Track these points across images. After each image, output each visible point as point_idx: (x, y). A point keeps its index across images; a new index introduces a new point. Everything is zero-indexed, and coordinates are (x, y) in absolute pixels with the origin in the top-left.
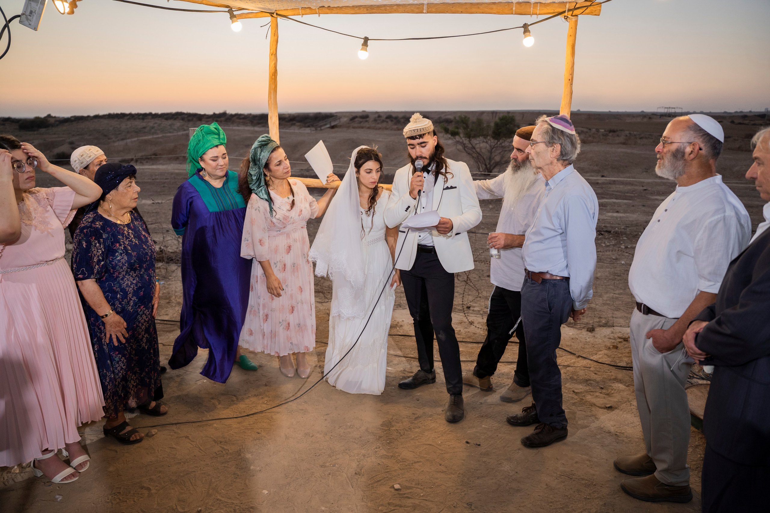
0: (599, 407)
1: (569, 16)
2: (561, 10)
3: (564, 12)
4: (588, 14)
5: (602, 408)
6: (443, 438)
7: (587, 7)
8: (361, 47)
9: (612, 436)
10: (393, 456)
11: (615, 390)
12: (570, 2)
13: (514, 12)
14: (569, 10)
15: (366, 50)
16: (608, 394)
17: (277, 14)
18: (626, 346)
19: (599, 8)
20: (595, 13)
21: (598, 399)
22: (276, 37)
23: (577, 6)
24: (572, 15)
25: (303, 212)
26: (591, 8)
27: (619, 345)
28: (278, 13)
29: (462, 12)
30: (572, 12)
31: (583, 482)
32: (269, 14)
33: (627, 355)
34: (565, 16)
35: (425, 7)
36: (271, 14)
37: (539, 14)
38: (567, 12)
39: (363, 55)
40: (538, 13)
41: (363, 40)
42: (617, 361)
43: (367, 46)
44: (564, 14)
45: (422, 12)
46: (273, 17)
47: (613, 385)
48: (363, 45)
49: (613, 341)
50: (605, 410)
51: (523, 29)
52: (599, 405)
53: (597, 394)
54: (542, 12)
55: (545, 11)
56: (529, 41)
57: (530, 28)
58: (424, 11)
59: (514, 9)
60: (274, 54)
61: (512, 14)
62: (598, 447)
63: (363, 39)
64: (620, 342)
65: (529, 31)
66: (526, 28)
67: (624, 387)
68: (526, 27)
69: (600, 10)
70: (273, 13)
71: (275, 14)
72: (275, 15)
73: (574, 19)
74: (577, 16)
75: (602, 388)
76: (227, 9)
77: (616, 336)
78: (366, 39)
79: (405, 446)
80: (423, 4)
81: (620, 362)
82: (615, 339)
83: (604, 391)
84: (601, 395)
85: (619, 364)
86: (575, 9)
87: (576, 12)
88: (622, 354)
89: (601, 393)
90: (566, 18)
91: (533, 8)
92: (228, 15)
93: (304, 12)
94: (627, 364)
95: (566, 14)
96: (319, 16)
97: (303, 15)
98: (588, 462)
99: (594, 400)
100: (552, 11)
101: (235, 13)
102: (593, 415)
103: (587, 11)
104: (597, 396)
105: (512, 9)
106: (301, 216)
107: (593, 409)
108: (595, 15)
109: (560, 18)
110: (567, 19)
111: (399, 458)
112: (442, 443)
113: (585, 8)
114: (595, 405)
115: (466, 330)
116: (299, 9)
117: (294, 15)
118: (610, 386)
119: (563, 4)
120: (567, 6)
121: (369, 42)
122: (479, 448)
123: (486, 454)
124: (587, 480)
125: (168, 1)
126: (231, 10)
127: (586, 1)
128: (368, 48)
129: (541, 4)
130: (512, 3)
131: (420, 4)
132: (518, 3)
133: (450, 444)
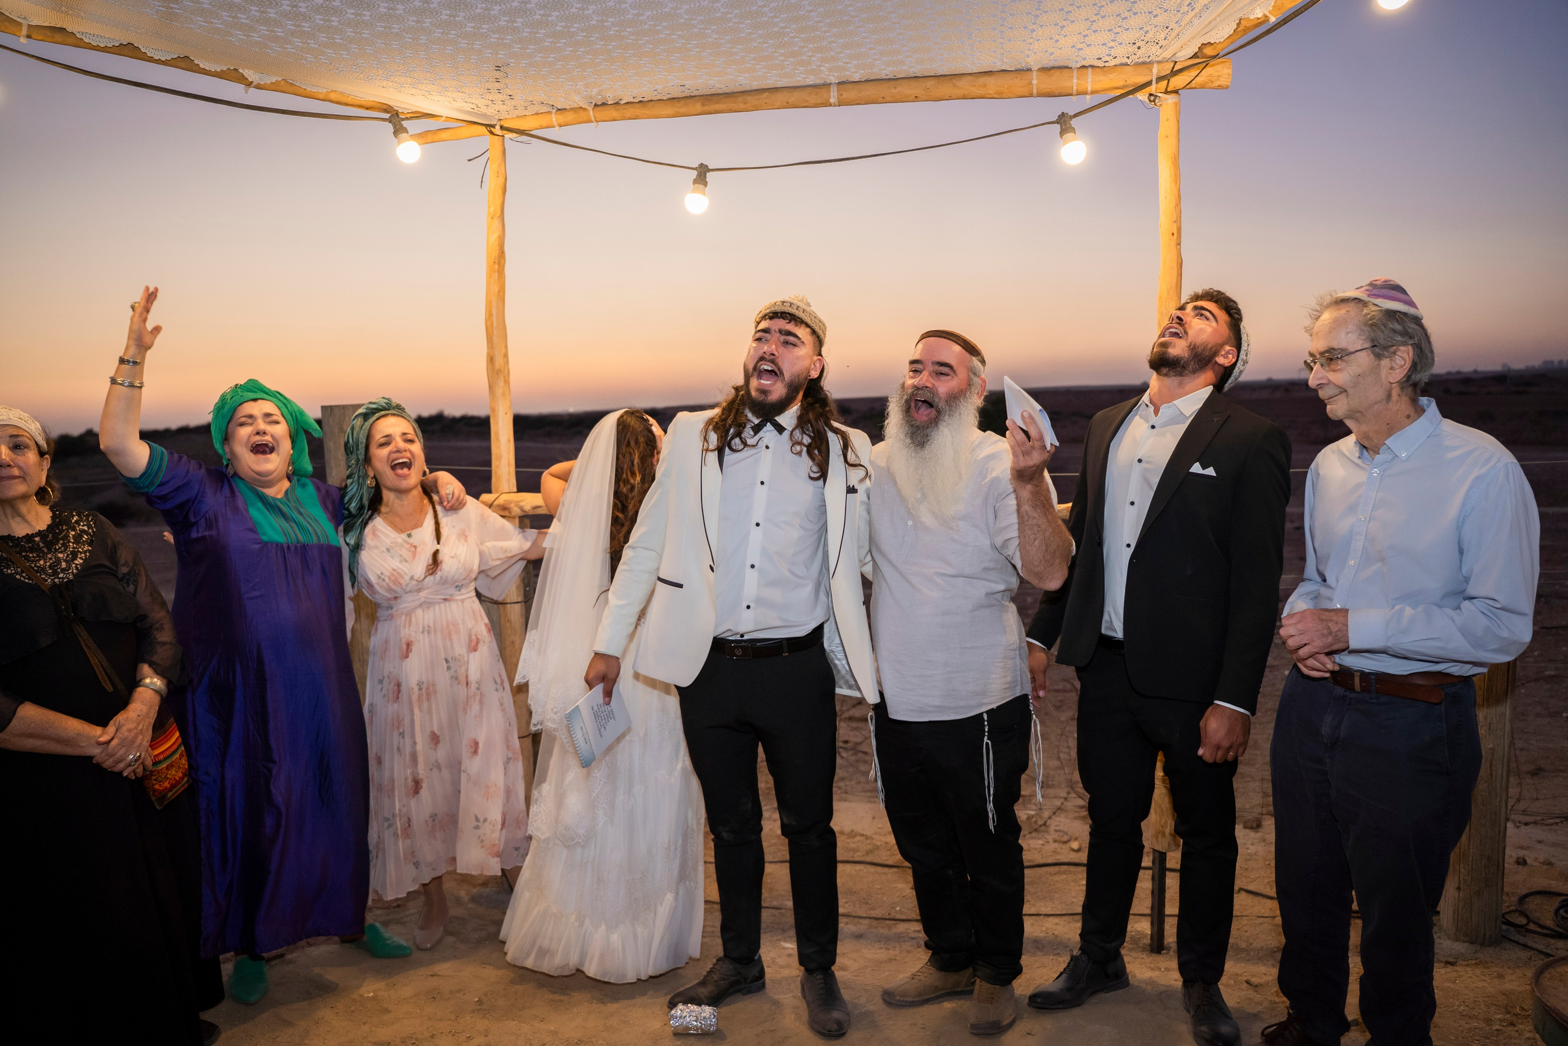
1: (1160, 95)
2: (1141, 80)
3: (1149, 83)
4: (1202, 85)
7: (1200, 68)
8: (692, 187)
12: (1159, 62)
13: (1035, 91)
14: (1160, 79)
15: (704, 194)
17: (502, 128)
20: (1219, 83)
22: (502, 180)
23: (1177, 67)
24: (1166, 92)
25: (444, 566)
26: (1210, 71)
28: (505, 125)
30: (1166, 82)
32: (483, 128)
34: (1151, 95)
35: (835, 92)
36: (490, 127)
37: (1093, 92)
38: (1154, 82)
39: (696, 203)
40: (1089, 89)
41: (695, 173)
43: (705, 184)
44: (1148, 90)
46: (492, 133)
48: (695, 182)
51: (1057, 127)
54: (1099, 86)
55: (1105, 83)
56: (1073, 151)
57: (1074, 122)
58: (832, 102)
59: (1035, 82)
60: (497, 218)
61: (1031, 95)
63: (695, 169)
65: (1072, 130)
66: (1064, 123)
68: (1065, 121)
70: (493, 126)
71: (498, 127)
72: (497, 130)
73: (1171, 99)
74: (1176, 92)
76: (387, 116)
78: (702, 173)
80: (827, 87)
86: (1174, 73)
87: (1175, 81)
90: (1153, 99)
91: (1078, 79)
92: (389, 127)
93: (562, 118)
95: (1153, 89)
96: (596, 125)
97: (560, 125)
100: (1121, 83)
101: (408, 125)
103: (1200, 79)
105: (1030, 83)
108: (1219, 87)
110: (1154, 101)
113: (1194, 73)
116: (550, 113)
117: (541, 126)
119: (1146, 64)
120: (1155, 71)
121: (710, 176)
125: (246, 89)
126: (395, 117)
127: (1196, 56)
128: (708, 189)
129: (1093, 67)
130: (1030, 70)
131: (821, 87)
132: (1040, 70)
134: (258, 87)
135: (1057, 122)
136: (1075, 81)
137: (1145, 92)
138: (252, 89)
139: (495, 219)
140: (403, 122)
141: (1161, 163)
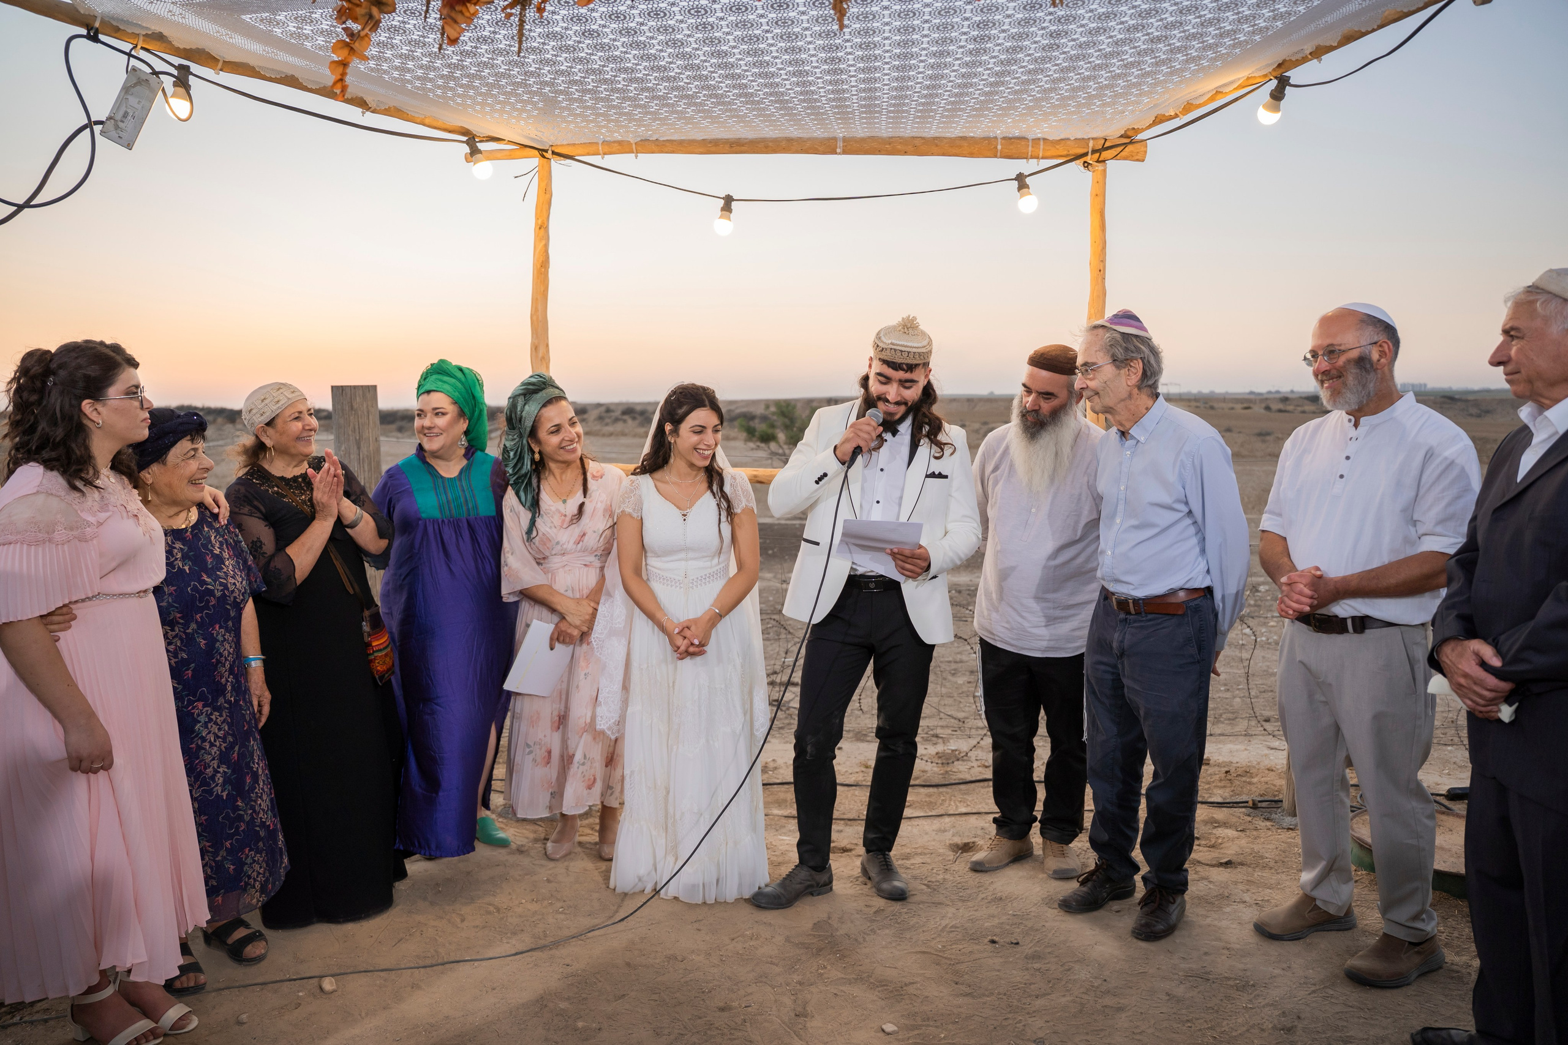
0: (1208, 865)
1: (1092, 163)
2: (1080, 151)
3: (1086, 154)
4: (1125, 158)
5: (1213, 866)
6: (944, 940)
7: (1126, 144)
8: (720, 213)
9: (1250, 906)
10: (857, 979)
11: (1224, 838)
12: (1093, 139)
14: (1094, 152)
15: (729, 219)
16: (1213, 846)
17: (553, 153)
19: (1143, 149)
20: (1137, 157)
21: (1201, 854)
22: (548, 196)
23: (1107, 144)
24: (1098, 161)
25: (586, 538)
26: (1130, 148)
28: (557, 150)
29: (906, 153)
30: (1098, 155)
31: (1231, 983)
32: (536, 152)
33: (1219, 784)
34: (1085, 162)
35: (840, 144)
36: (542, 152)
37: (1043, 158)
38: (1090, 154)
39: (723, 227)
41: (722, 202)
42: (1206, 796)
43: (730, 211)
44: (1084, 159)
45: (834, 152)
46: (543, 157)
47: (1214, 831)
48: (723, 209)
50: (1221, 869)
51: (1016, 183)
52: (1210, 862)
54: (1049, 154)
55: (1053, 152)
56: (1028, 204)
57: (1028, 180)
58: (838, 150)
59: (999, 147)
60: (543, 228)
61: (996, 156)
62: (1234, 926)
63: (723, 198)
65: (1027, 187)
66: (1021, 180)
67: (1235, 833)
69: (1146, 152)
70: (546, 151)
71: (550, 152)
72: (549, 155)
73: (1100, 167)
74: (1104, 161)
76: (465, 139)
78: (729, 200)
80: (835, 139)
81: (1210, 797)
83: (1203, 842)
85: (1210, 800)
86: (1105, 149)
87: (1105, 154)
88: (1209, 783)
90: (1086, 165)
91: (1032, 147)
92: (466, 149)
93: (607, 149)
94: (1224, 799)
95: (1088, 159)
96: (636, 157)
97: (605, 154)
98: (1226, 952)
100: (1065, 153)
101: (481, 146)
102: (1203, 878)
103: (1123, 154)
105: (996, 148)
106: (580, 545)
107: (1200, 868)
108: (1138, 160)
109: (1076, 167)
110: (1087, 167)
111: (872, 981)
113: (1119, 149)
114: (1199, 862)
116: (597, 143)
117: (588, 154)
118: (1210, 833)
119: (1084, 141)
120: (1091, 144)
121: (734, 204)
122: (1019, 949)
123: (1036, 957)
124: (1236, 979)
125: (363, 113)
126: (472, 140)
127: (1122, 136)
128: (732, 215)
129: (1044, 139)
130: (996, 138)
131: (829, 139)
132: (1004, 138)
133: (961, 947)
134: (373, 112)
135: (1015, 179)
136: (1030, 148)
137: (1082, 160)
138: (368, 114)
139: (542, 229)
140: (478, 144)
141: (1092, 215)
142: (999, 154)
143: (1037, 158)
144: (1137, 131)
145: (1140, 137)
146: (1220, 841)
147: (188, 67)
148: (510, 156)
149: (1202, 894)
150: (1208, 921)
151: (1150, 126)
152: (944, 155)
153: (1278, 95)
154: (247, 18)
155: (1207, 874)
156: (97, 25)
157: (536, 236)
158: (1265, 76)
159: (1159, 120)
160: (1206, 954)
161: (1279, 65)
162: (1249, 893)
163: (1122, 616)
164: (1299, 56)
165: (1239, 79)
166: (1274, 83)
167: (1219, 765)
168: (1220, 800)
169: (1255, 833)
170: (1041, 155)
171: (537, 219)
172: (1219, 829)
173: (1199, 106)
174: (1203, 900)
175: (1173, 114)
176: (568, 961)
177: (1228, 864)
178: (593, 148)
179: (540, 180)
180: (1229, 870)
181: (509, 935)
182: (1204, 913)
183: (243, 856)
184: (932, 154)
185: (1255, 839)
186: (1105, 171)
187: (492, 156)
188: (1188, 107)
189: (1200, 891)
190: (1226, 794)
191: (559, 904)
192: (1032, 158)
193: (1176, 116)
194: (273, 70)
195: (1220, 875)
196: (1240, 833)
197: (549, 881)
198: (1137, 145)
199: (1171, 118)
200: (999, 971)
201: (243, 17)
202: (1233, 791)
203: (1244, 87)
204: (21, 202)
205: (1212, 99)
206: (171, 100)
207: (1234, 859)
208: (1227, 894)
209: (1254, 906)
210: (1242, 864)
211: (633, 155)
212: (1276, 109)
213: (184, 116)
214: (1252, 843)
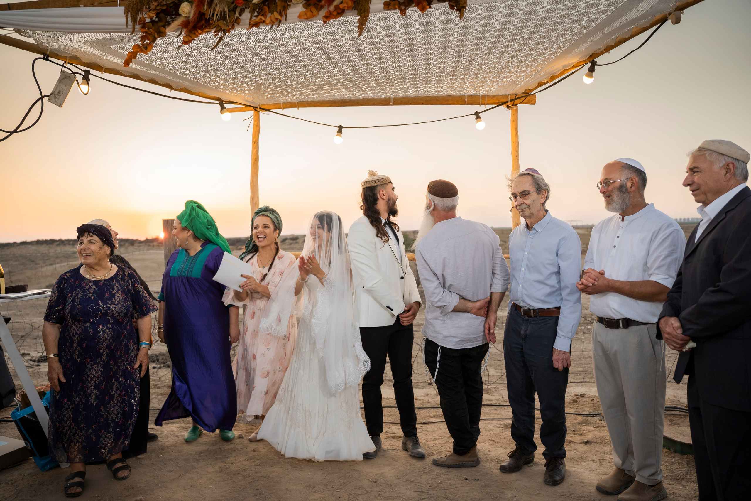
0: (577, 443)
1: (511, 106)
2: (505, 100)
3: (507, 102)
4: (526, 103)
6: (442, 478)
7: (526, 97)
8: (336, 134)
9: (596, 462)
11: (587, 431)
12: (510, 95)
14: (511, 101)
16: (581, 435)
18: (583, 400)
19: (534, 99)
20: (532, 103)
22: (258, 128)
23: (517, 97)
24: (513, 105)
26: (528, 98)
27: (578, 400)
28: (261, 107)
29: (423, 104)
30: (513, 102)
32: (252, 108)
33: (588, 406)
34: (507, 106)
35: (392, 101)
36: (255, 108)
37: (487, 104)
38: (509, 102)
39: (338, 140)
41: (338, 129)
43: (341, 133)
45: (389, 104)
46: (256, 110)
47: (583, 428)
48: (338, 132)
49: (571, 398)
50: (583, 445)
51: (475, 116)
52: (578, 442)
53: (572, 435)
54: (489, 102)
55: (492, 101)
56: (481, 125)
57: (480, 115)
58: (391, 104)
59: (466, 100)
61: (465, 104)
62: (587, 472)
63: (338, 127)
64: (578, 398)
65: (480, 118)
67: (593, 428)
68: (477, 115)
70: (257, 107)
71: (259, 108)
72: (258, 109)
73: (515, 108)
74: (516, 105)
75: (574, 431)
76: (218, 102)
77: (572, 395)
78: (341, 128)
79: (406, 488)
80: (390, 98)
81: (583, 412)
82: (572, 397)
83: (576, 433)
84: (575, 435)
85: (583, 413)
86: (516, 99)
87: (517, 101)
88: (583, 405)
89: (574, 434)
90: (508, 107)
91: (482, 99)
92: (219, 107)
93: (285, 106)
95: (509, 104)
96: (298, 109)
97: (283, 108)
98: (582, 484)
99: (571, 439)
100: (497, 101)
101: (226, 106)
102: (574, 449)
103: (525, 101)
104: (571, 437)
105: (464, 100)
107: (572, 445)
109: (503, 108)
112: (441, 481)
113: (523, 99)
114: (572, 442)
115: (434, 400)
116: (280, 103)
117: (276, 108)
118: (581, 429)
119: (506, 96)
120: (509, 97)
121: (343, 129)
122: (479, 482)
123: (486, 486)
124: (585, 497)
125: (170, 91)
126: (221, 103)
127: (524, 93)
128: (342, 135)
129: (488, 96)
130: (464, 96)
131: (386, 99)
132: (469, 96)
133: (450, 482)
134: (175, 90)
135: (474, 114)
136: (481, 100)
137: (506, 105)
138: (173, 91)
139: (255, 144)
140: (224, 105)
141: (511, 130)
142: (466, 103)
143: (484, 104)
144: (531, 90)
145: (532, 93)
146: (585, 432)
147: (89, 71)
148: (240, 110)
149: (572, 457)
150: (574, 469)
151: (536, 88)
152: (440, 104)
153: (591, 70)
154: (113, 47)
155: (576, 447)
156: (48, 53)
157: (253, 146)
158: (585, 61)
159: (540, 84)
160: (571, 485)
161: (591, 56)
162: (596, 456)
163: (526, 318)
164: (599, 51)
165: (573, 63)
166: (589, 64)
167: (589, 397)
168: (587, 413)
169: (603, 428)
170: (486, 103)
171: (253, 139)
172: (585, 427)
173: (557, 77)
174: (573, 460)
175: (546, 81)
176: (258, 487)
177: (587, 442)
178: (278, 106)
179: (255, 121)
180: (587, 445)
181: (232, 476)
182: (573, 466)
183: (101, 434)
184: (435, 104)
185: (603, 431)
186: (517, 109)
187: (232, 111)
188: (552, 78)
189: (572, 455)
190: (591, 410)
191: (258, 462)
192: (482, 104)
193: (547, 82)
194: (127, 71)
195: (582, 448)
196: (595, 428)
197: (254, 451)
198: (531, 97)
199: (545, 83)
200: (467, 493)
201: (111, 47)
202: (594, 409)
203: (576, 67)
204: (12, 131)
205: (563, 73)
206: (81, 86)
207: (590, 440)
208: (585, 457)
209: (598, 462)
210: (594, 442)
211: (297, 108)
212: (591, 76)
213: (85, 92)
214: (601, 433)
